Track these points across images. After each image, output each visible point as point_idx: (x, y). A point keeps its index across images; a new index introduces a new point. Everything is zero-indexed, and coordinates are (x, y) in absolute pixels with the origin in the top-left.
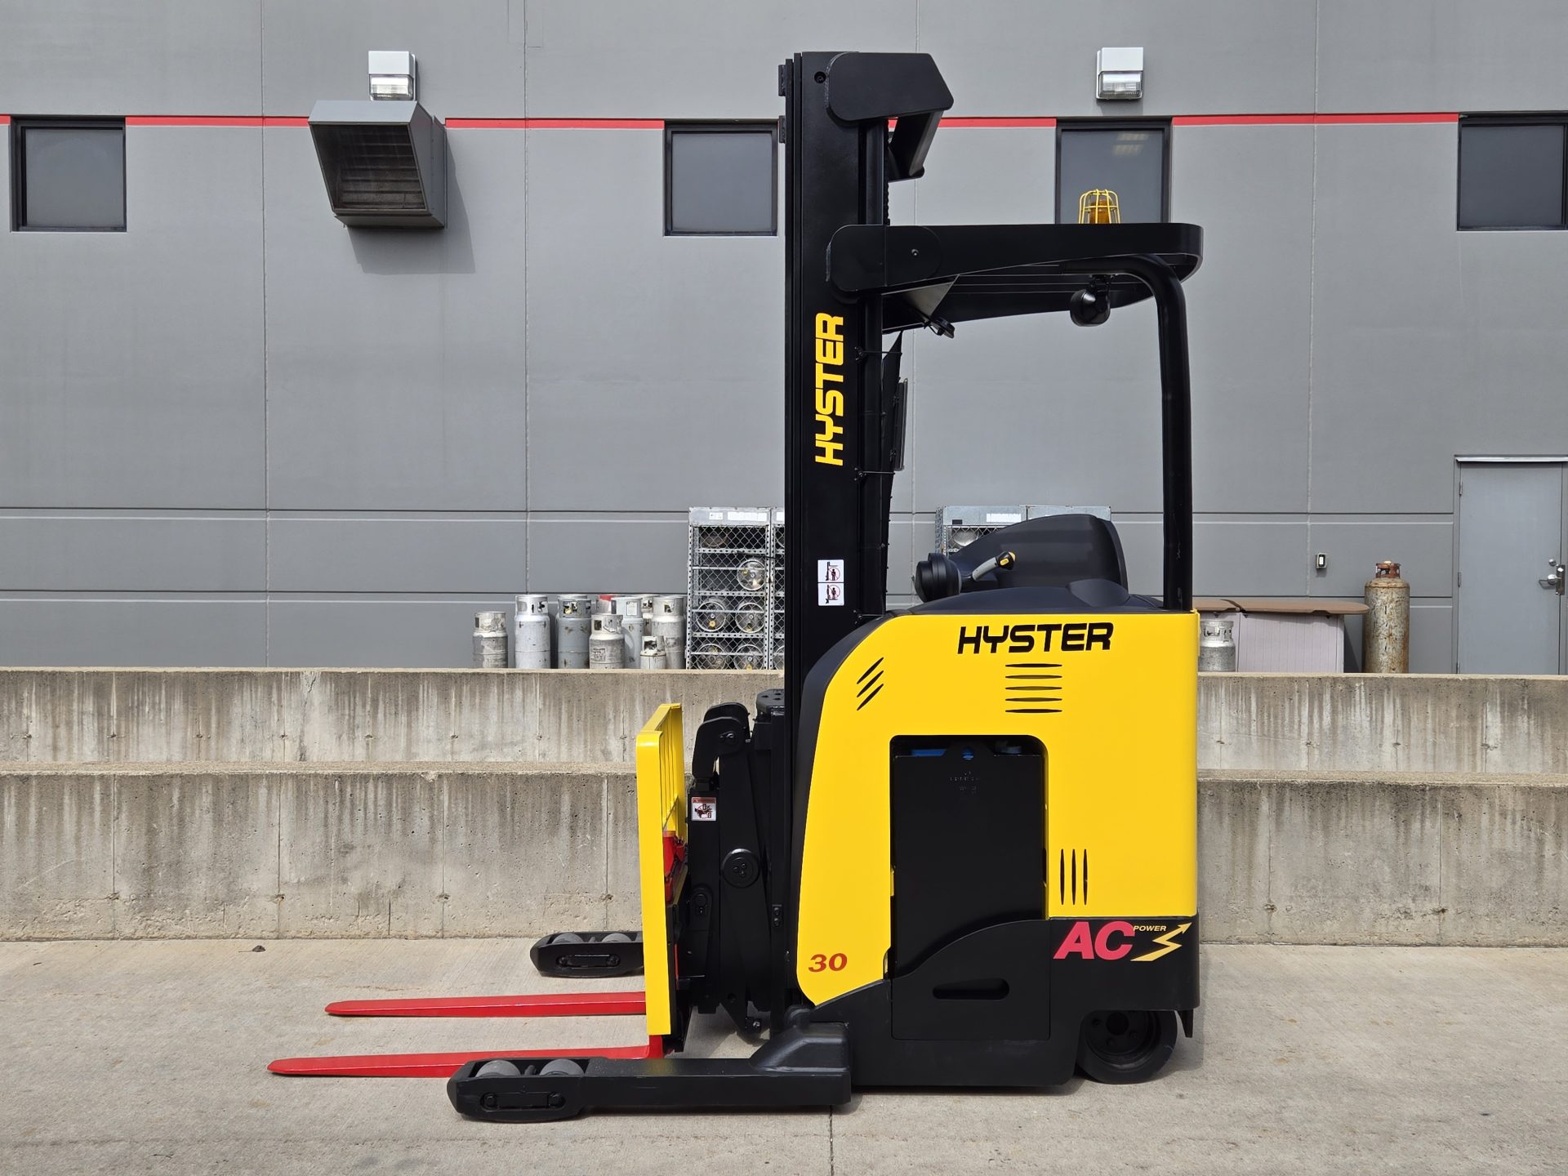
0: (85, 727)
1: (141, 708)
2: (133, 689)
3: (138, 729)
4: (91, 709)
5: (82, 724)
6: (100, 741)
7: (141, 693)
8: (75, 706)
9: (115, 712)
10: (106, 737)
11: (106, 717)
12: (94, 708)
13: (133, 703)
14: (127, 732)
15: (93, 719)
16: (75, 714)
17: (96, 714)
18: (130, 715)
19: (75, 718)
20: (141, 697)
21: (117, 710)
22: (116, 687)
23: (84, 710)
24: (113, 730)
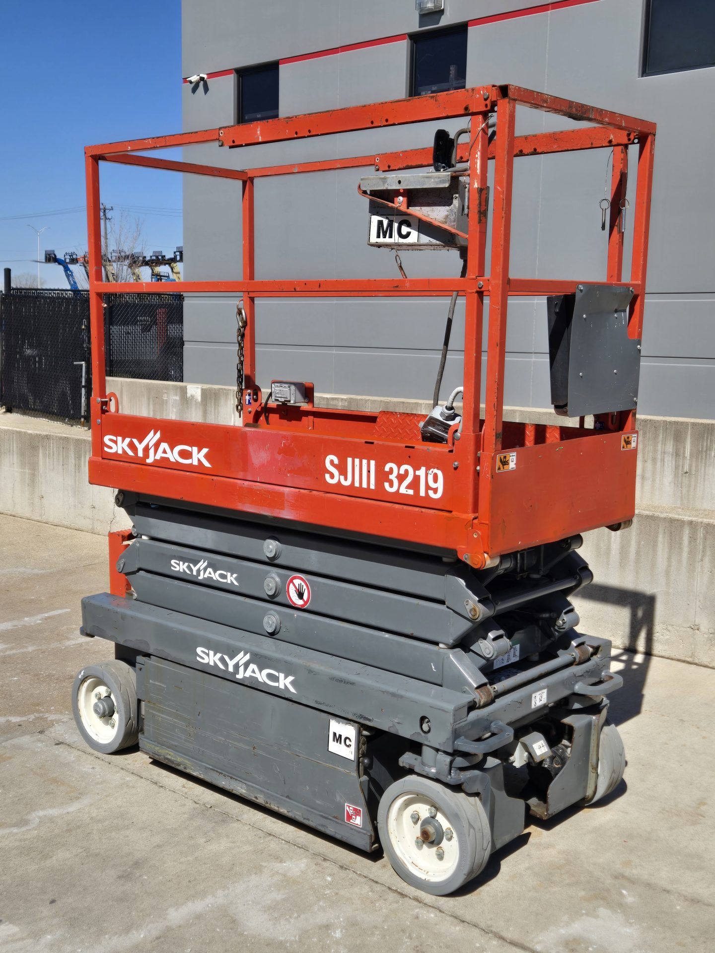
0: (666, 464)
1: (708, 452)
2: (703, 438)
3: (705, 469)
4: (671, 450)
5: (664, 462)
6: (676, 475)
7: (709, 441)
8: (659, 447)
9: (688, 453)
10: (680, 472)
11: (681, 457)
12: (673, 449)
13: (702, 448)
14: (697, 471)
15: (672, 458)
16: (659, 453)
17: (674, 454)
18: (700, 457)
19: (659, 457)
20: (709, 444)
21: (690, 453)
22: (691, 435)
23: (666, 451)
24: (686, 468)
